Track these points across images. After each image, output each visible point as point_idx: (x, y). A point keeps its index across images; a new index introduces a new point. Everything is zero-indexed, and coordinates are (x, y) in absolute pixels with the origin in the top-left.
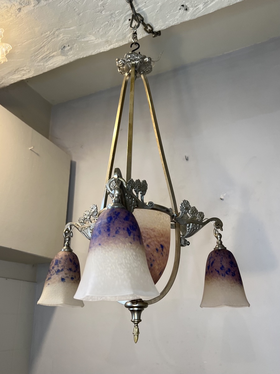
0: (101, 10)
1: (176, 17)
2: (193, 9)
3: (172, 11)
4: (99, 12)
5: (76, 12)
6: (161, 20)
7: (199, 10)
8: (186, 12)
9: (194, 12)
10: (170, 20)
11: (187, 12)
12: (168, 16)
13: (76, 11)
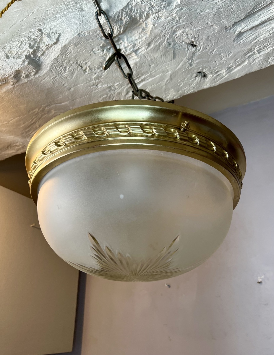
0: (95, 84)
1: (192, 86)
2: (213, 76)
3: (186, 79)
4: (93, 85)
5: (66, 87)
6: (172, 90)
7: (221, 76)
8: (204, 79)
9: (215, 79)
10: (184, 89)
11: (206, 79)
12: (181, 85)
13: (65, 85)
